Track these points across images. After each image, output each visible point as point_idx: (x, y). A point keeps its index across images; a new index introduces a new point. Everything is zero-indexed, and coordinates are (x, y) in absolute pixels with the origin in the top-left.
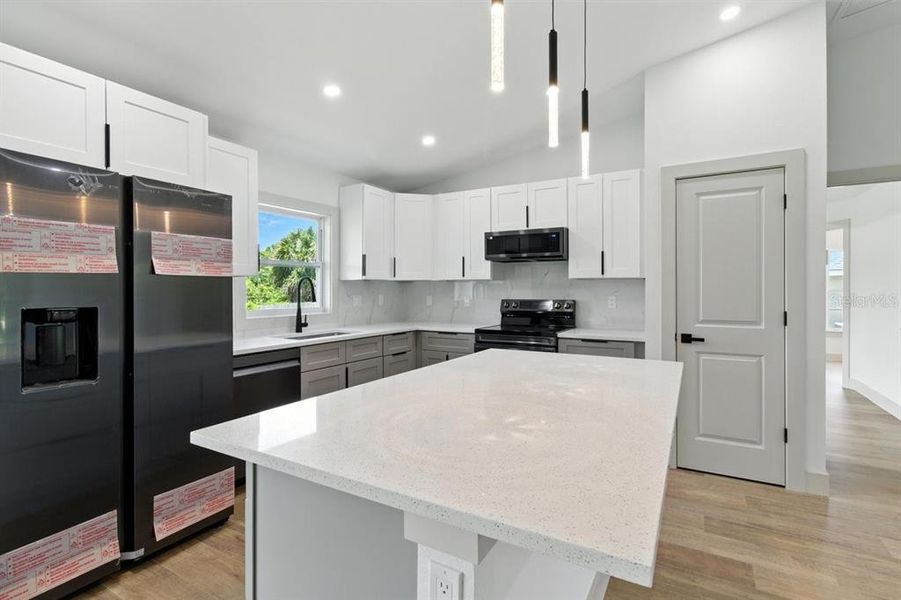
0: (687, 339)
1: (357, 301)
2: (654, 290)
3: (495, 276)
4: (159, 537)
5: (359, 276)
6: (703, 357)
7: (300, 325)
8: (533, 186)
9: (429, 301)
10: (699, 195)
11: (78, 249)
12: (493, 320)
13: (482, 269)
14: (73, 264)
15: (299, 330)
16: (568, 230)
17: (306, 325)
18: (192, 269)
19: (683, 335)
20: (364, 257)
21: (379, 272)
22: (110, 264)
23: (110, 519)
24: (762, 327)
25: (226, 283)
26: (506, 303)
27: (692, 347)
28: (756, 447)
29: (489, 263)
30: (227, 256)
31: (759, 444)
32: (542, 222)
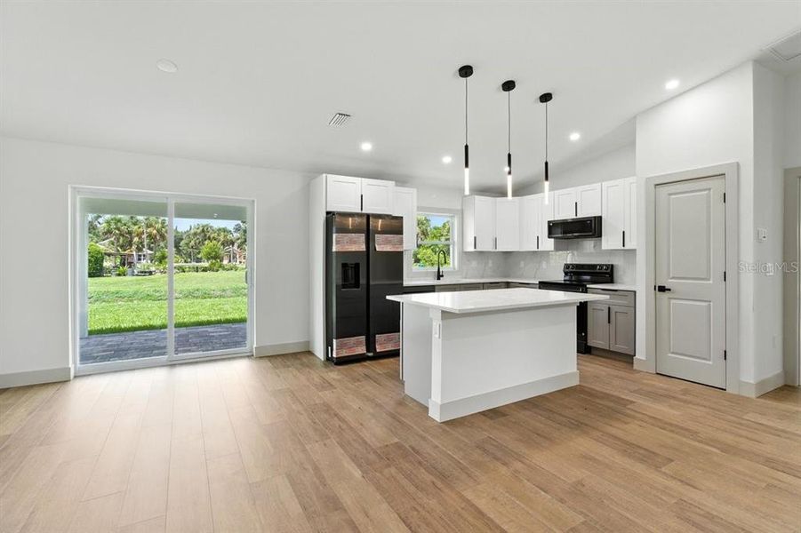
0: (662, 289)
1: (474, 264)
2: (641, 258)
3: (557, 248)
4: (378, 350)
5: (471, 249)
6: (673, 301)
7: (439, 276)
8: (580, 188)
9: (522, 264)
10: (670, 194)
11: (355, 243)
12: (560, 277)
13: (548, 244)
14: (353, 248)
15: (439, 279)
16: (601, 217)
17: (442, 276)
18: (388, 248)
19: (659, 287)
20: (475, 238)
21: (486, 246)
22: (363, 248)
23: (363, 338)
24: (711, 282)
25: (400, 254)
26: (567, 266)
27: (665, 295)
28: (708, 362)
29: (553, 240)
30: (401, 242)
31: (709, 360)
32: (584, 213)
